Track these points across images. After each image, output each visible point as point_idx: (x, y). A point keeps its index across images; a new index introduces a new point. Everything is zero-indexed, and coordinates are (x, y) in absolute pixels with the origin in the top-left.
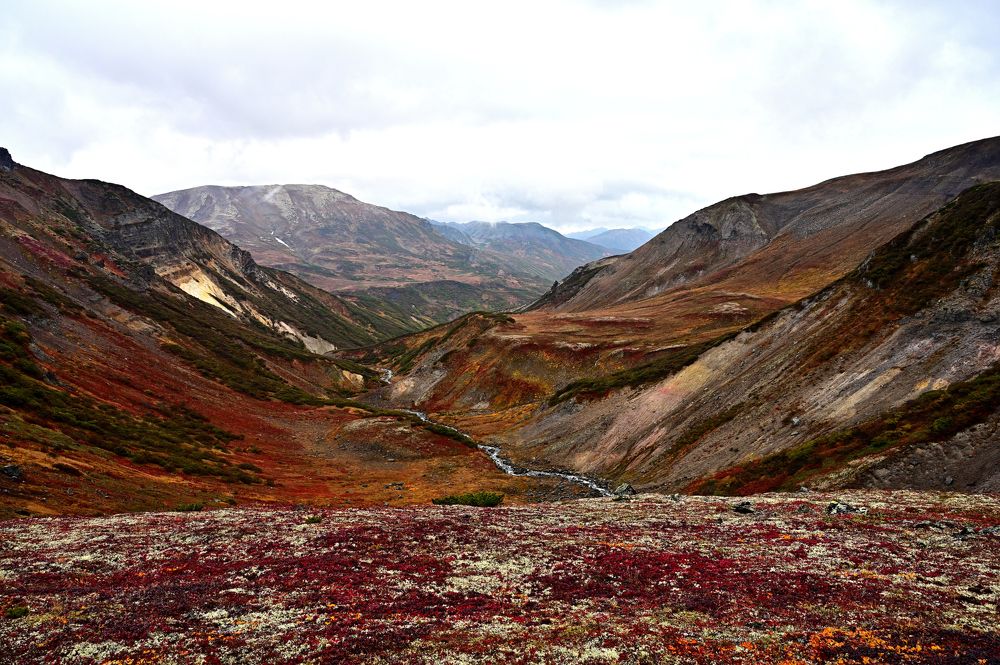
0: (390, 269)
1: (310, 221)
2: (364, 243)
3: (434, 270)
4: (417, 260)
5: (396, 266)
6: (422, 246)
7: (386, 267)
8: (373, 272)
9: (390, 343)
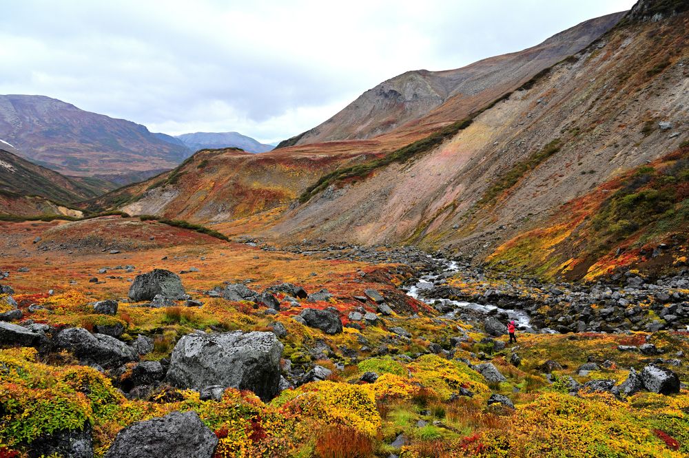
0: (113, 163)
1: (34, 125)
2: (87, 142)
3: (153, 163)
4: (137, 156)
5: (118, 161)
6: (141, 146)
7: (109, 161)
8: (97, 165)
9: (114, 194)
